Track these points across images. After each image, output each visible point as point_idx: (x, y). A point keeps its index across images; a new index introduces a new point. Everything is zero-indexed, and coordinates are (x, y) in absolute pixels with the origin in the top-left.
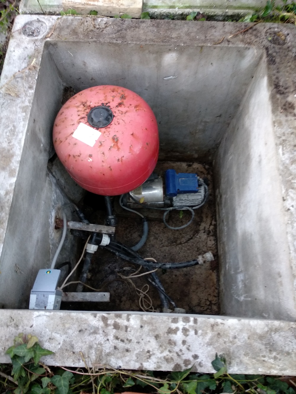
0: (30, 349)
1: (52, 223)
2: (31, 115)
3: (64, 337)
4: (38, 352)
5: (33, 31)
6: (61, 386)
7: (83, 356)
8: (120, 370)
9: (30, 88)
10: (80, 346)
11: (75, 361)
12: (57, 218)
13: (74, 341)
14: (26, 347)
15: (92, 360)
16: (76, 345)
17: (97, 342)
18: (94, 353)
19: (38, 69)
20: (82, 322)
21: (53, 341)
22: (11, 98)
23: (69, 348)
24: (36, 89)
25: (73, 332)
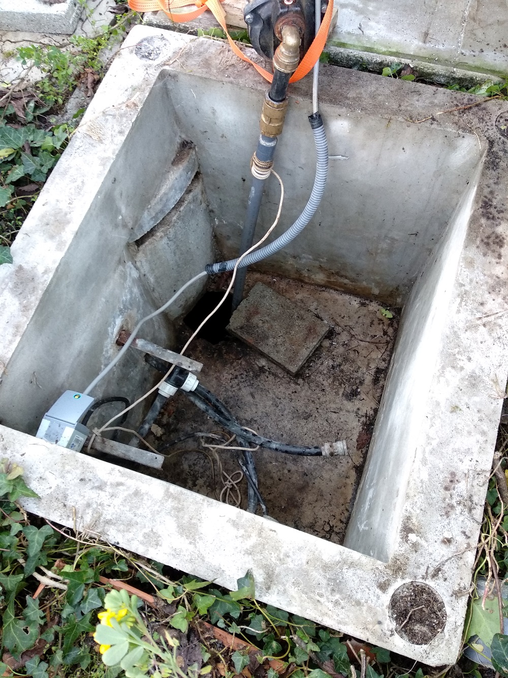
0: (10, 481)
1: (112, 334)
2: (110, 171)
3: (59, 481)
4: (19, 489)
5: (150, 52)
6: (33, 541)
7: (76, 513)
8: (118, 548)
9: (121, 132)
10: (76, 499)
11: (64, 517)
12: (124, 329)
13: (70, 491)
14: (6, 477)
15: (85, 522)
16: (71, 497)
17: (99, 502)
18: (91, 514)
19: (140, 108)
20: (88, 469)
21: (44, 481)
22: (92, 142)
23: (62, 499)
24: (128, 136)
25: (73, 477)
